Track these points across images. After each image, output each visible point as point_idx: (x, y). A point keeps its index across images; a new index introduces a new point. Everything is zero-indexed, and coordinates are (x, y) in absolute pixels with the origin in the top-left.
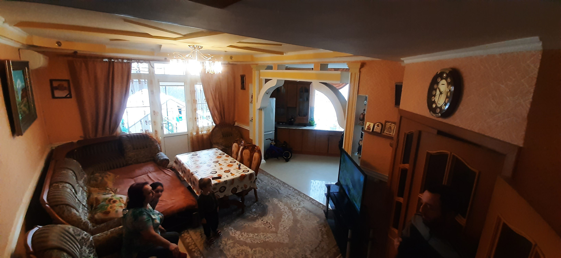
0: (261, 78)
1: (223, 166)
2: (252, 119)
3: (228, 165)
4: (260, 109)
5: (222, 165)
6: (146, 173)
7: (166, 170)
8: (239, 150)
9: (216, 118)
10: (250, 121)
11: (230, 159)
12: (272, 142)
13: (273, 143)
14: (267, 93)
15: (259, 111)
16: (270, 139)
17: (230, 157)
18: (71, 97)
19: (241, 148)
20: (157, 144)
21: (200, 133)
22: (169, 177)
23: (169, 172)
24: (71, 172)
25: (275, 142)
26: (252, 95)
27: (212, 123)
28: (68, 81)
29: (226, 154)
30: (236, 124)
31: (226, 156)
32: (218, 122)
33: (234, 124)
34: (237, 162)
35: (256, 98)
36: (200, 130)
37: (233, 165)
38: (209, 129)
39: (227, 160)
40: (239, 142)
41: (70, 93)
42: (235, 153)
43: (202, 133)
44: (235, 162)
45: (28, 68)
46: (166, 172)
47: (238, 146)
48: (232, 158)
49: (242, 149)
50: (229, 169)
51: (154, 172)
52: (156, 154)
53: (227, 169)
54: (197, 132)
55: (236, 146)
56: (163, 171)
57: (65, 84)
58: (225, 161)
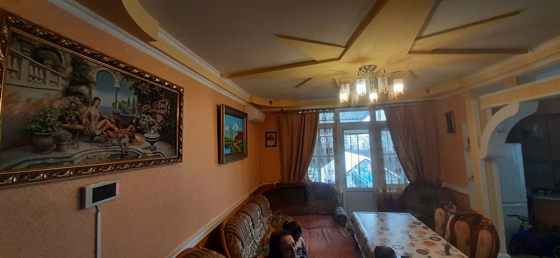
0: (482, 107)
1: (416, 241)
2: (473, 177)
3: (426, 243)
4: (488, 160)
5: (414, 238)
6: (321, 227)
7: (342, 229)
8: (446, 221)
9: (410, 172)
10: (469, 179)
11: (430, 233)
12: (523, 224)
13: (527, 226)
14: (498, 131)
15: (485, 163)
16: (518, 217)
17: (430, 229)
18: (276, 146)
19: (451, 217)
20: (338, 196)
21: (388, 191)
22: (343, 238)
23: (344, 231)
24: (259, 207)
25: (530, 224)
26: (468, 139)
27: (405, 179)
28: (276, 132)
29: (423, 225)
30: (444, 185)
31: (423, 227)
32: (413, 179)
33: (441, 184)
34: (443, 241)
35: (476, 142)
36: (388, 187)
37: (435, 245)
38: (400, 187)
39: (425, 233)
40: (446, 207)
41: (276, 143)
42: (440, 224)
43: (391, 191)
44: (440, 240)
45: (247, 119)
46: (340, 231)
47: (446, 213)
48: (434, 233)
49: (453, 219)
50: (426, 249)
51: (329, 228)
52: (335, 207)
53: (423, 248)
54: (384, 189)
55: (441, 214)
56: (338, 229)
57: (274, 135)
58: (421, 234)
